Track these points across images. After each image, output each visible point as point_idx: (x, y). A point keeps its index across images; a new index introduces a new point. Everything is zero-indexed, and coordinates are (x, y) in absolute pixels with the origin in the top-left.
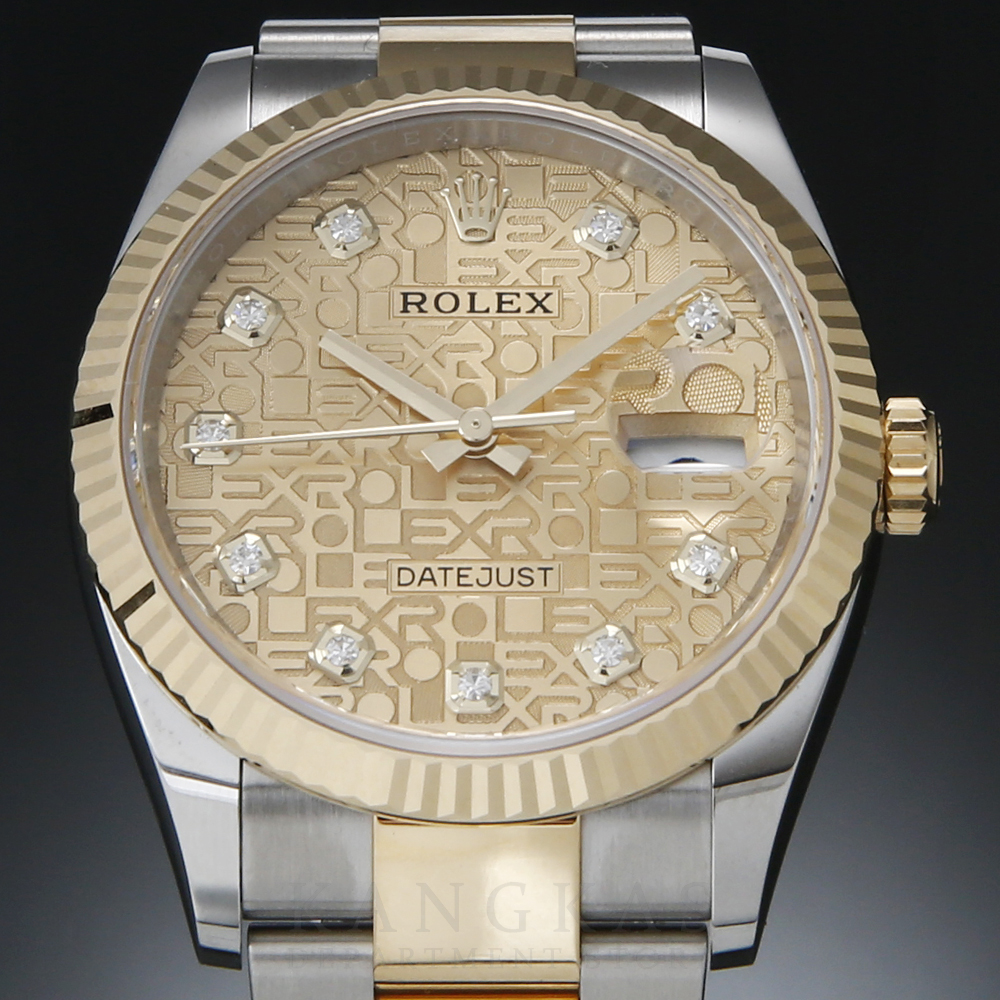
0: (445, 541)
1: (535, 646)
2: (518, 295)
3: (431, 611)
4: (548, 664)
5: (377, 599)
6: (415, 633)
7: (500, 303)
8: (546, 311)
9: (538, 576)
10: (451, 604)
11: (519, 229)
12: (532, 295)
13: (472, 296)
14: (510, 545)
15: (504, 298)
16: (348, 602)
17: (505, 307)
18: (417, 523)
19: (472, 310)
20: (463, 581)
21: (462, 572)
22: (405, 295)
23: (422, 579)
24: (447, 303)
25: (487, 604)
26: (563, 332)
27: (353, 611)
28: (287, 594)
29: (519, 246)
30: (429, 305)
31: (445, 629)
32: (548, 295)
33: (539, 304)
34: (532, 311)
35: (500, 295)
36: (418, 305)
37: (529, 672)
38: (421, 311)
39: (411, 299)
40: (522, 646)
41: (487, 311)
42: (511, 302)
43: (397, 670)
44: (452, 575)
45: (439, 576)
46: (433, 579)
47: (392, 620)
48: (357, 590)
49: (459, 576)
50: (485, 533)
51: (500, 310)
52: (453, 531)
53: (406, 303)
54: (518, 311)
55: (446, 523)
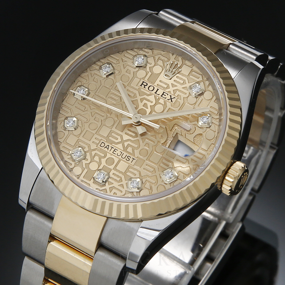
0: (117, 141)
1: (120, 175)
2: (168, 94)
3: (103, 155)
4: (121, 180)
5: (93, 146)
6: (97, 159)
7: (163, 94)
8: (172, 101)
9: (131, 159)
10: (109, 156)
11: (178, 80)
12: (171, 96)
13: (158, 89)
14: (130, 150)
15: (164, 94)
16: (87, 144)
17: (163, 96)
18: (113, 134)
19: (156, 93)
20: (114, 152)
21: (115, 150)
22: (143, 82)
23: (106, 147)
24: (151, 88)
25: (116, 160)
26: (172, 108)
27: (86, 147)
28: (75, 135)
29: (175, 84)
30: (147, 87)
31: (103, 161)
32: (174, 98)
33: (171, 99)
34: (169, 100)
35: (164, 92)
36: (145, 86)
37: (115, 180)
38: (144, 87)
39: (144, 83)
40: (117, 173)
41: (159, 95)
42: (165, 95)
43: (88, 165)
44: (113, 150)
45: (110, 148)
46: (108, 148)
47: (93, 153)
48: (90, 143)
49: (114, 151)
50: (126, 144)
51: (161, 96)
52: (119, 140)
53: (142, 84)
54: (165, 98)
55: (119, 137)
